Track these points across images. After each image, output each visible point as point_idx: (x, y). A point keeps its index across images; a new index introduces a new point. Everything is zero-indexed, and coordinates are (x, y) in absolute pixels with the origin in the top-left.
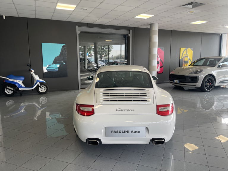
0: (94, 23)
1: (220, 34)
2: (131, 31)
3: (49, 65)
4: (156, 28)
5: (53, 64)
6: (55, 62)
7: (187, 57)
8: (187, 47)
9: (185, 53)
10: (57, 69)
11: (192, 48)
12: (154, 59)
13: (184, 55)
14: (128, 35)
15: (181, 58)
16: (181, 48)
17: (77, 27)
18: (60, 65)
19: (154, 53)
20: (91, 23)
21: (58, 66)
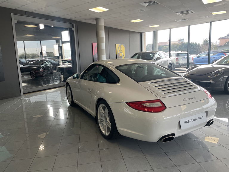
0: (33, 12)
1: (140, 33)
2: (74, 24)
4: (102, 23)
7: (121, 53)
8: (120, 43)
9: (120, 49)
11: (124, 45)
12: (104, 55)
13: (119, 51)
14: (72, 29)
15: (117, 54)
16: (117, 45)
17: (12, 14)
19: (103, 49)
20: (31, 11)
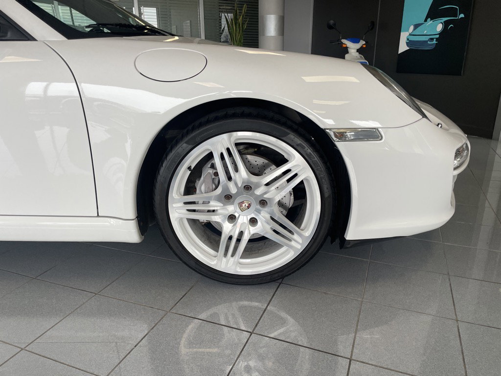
3: (416, 26)
5: (426, 21)
6: (433, 14)
10: (432, 39)
18: (446, 24)
21: (440, 27)
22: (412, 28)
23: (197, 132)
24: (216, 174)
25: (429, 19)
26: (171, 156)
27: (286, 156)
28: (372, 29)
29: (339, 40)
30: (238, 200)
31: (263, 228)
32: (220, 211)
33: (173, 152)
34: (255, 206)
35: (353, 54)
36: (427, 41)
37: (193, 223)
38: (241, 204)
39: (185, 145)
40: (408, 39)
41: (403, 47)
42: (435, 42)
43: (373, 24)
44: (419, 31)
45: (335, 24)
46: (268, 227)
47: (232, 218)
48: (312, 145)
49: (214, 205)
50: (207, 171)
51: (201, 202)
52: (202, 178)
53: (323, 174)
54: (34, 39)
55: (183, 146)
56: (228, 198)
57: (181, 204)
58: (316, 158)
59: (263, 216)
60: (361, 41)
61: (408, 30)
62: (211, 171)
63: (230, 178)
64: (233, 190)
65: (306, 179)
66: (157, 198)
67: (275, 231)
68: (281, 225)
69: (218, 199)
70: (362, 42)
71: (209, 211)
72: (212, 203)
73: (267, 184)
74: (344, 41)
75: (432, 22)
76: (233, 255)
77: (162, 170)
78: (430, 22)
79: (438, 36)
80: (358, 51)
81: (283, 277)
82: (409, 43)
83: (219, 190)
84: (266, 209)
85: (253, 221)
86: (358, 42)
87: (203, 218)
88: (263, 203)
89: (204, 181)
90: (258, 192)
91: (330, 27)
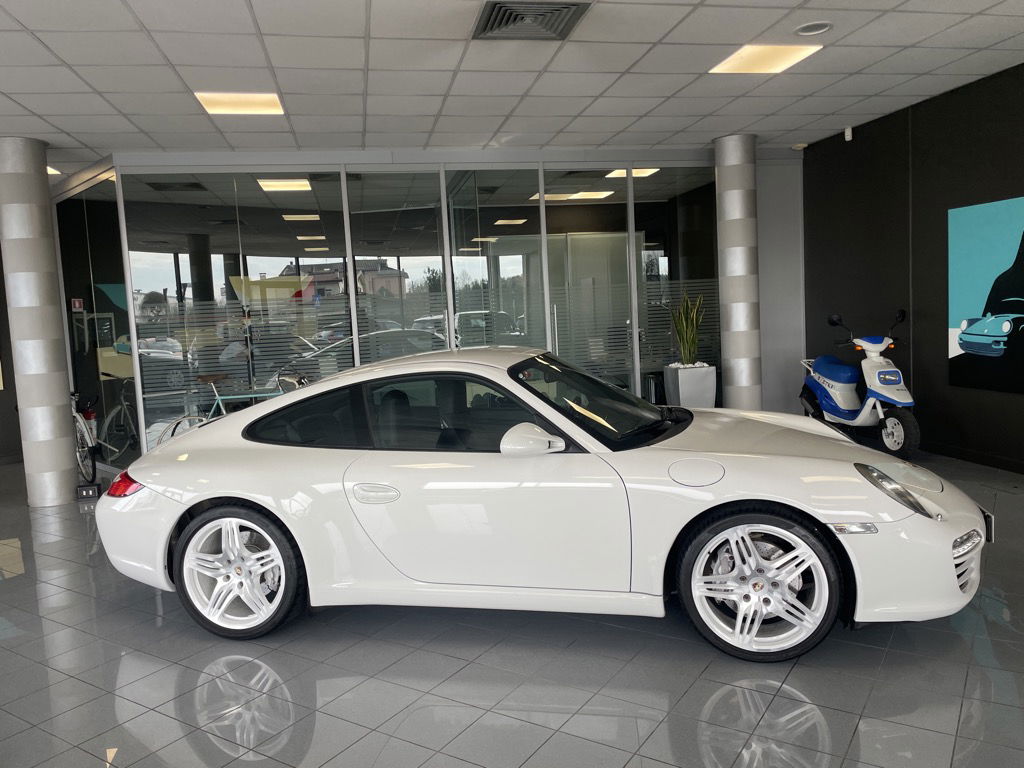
3: (971, 322)
5: (984, 315)
6: (994, 306)
10: (998, 342)
18: (1016, 323)
21: (1006, 327)
22: (964, 324)
23: (718, 523)
24: (732, 558)
25: (989, 314)
26: (694, 543)
27: (793, 544)
28: (903, 320)
29: (849, 340)
30: (752, 582)
31: (776, 608)
32: (735, 591)
33: (697, 539)
34: (767, 586)
35: (874, 359)
36: (990, 345)
37: (711, 600)
38: (755, 585)
39: (707, 534)
40: (961, 339)
41: (955, 350)
42: (1002, 346)
43: (903, 314)
44: (975, 328)
45: (840, 320)
46: (780, 607)
47: (747, 597)
48: (816, 536)
49: (731, 585)
50: (723, 556)
51: (718, 582)
52: (718, 561)
53: (828, 561)
54: (587, 452)
55: (704, 535)
56: (743, 579)
57: (702, 584)
58: (820, 547)
59: (775, 597)
60: (886, 339)
61: (959, 326)
62: (727, 555)
63: (744, 561)
64: (748, 572)
65: (813, 565)
66: (682, 577)
67: (787, 611)
68: (793, 606)
69: (735, 579)
70: (888, 341)
71: (725, 590)
72: (729, 583)
73: (778, 569)
74: (857, 341)
75: (993, 318)
76: (748, 633)
77: (687, 554)
78: (990, 318)
79: (1006, 339)
80: (882, 354)
81: (799, 656)
82: (963, 344)
83: (735, 572)
84: (779, 590)
85: (767, 601)
86: (881, 342)
87: (719, 597)
88: (775, 584)
89: (720, 564)
90: (770, 575)
91: (833, 323)
